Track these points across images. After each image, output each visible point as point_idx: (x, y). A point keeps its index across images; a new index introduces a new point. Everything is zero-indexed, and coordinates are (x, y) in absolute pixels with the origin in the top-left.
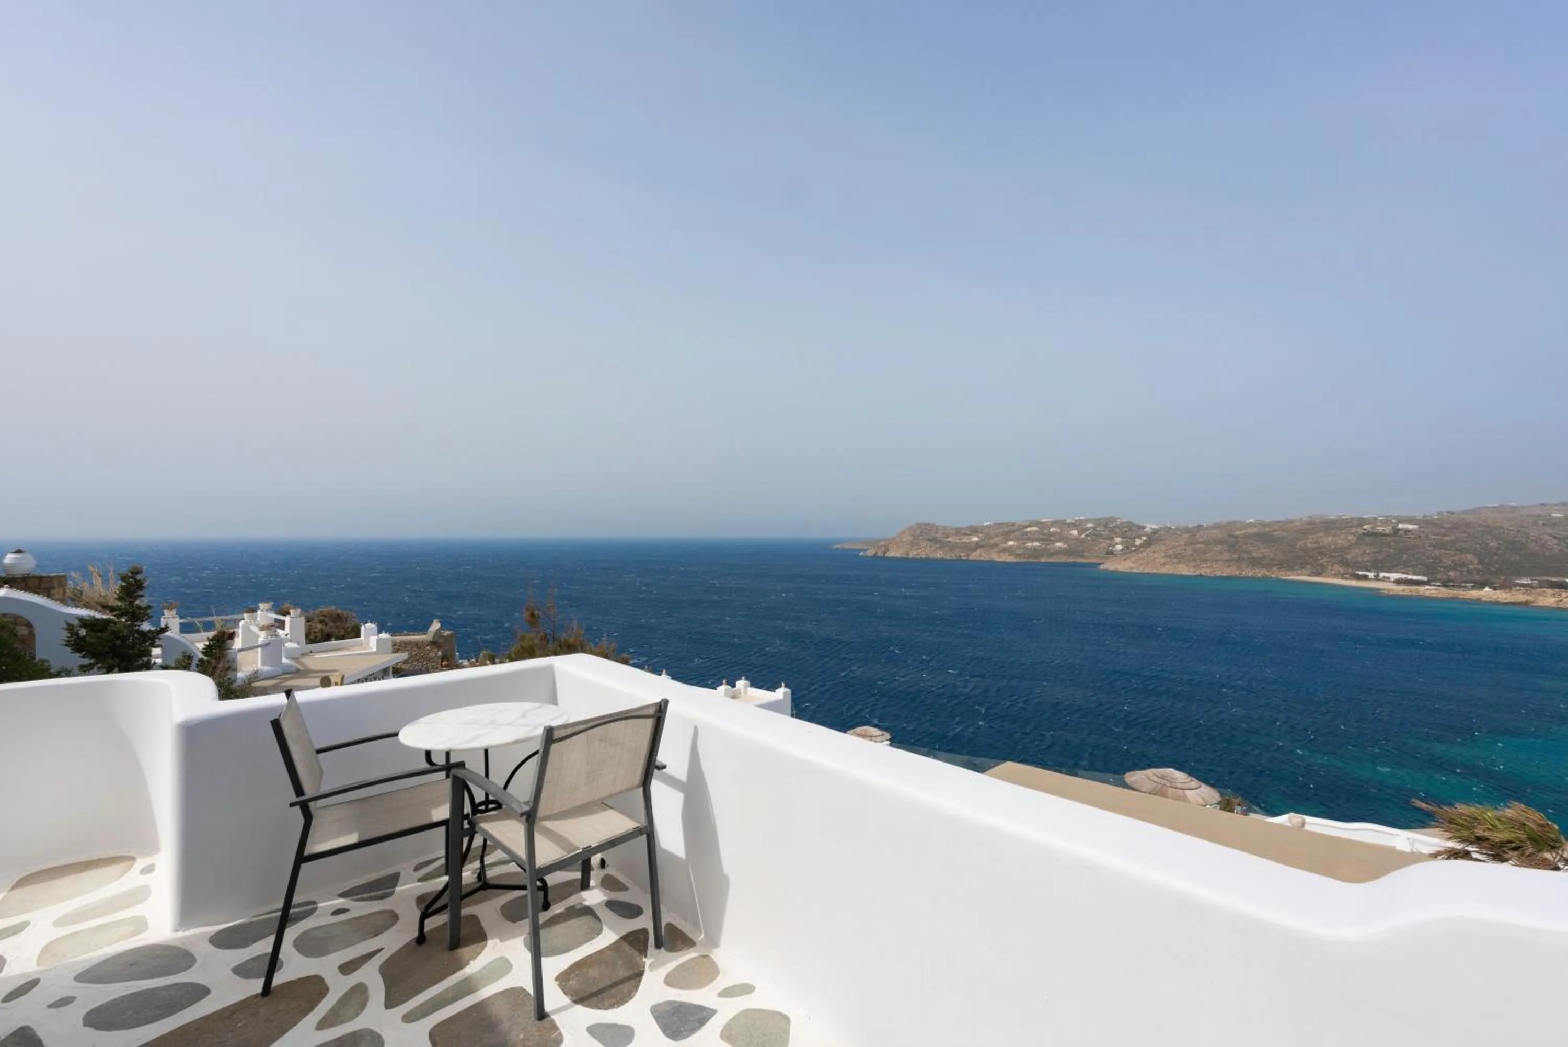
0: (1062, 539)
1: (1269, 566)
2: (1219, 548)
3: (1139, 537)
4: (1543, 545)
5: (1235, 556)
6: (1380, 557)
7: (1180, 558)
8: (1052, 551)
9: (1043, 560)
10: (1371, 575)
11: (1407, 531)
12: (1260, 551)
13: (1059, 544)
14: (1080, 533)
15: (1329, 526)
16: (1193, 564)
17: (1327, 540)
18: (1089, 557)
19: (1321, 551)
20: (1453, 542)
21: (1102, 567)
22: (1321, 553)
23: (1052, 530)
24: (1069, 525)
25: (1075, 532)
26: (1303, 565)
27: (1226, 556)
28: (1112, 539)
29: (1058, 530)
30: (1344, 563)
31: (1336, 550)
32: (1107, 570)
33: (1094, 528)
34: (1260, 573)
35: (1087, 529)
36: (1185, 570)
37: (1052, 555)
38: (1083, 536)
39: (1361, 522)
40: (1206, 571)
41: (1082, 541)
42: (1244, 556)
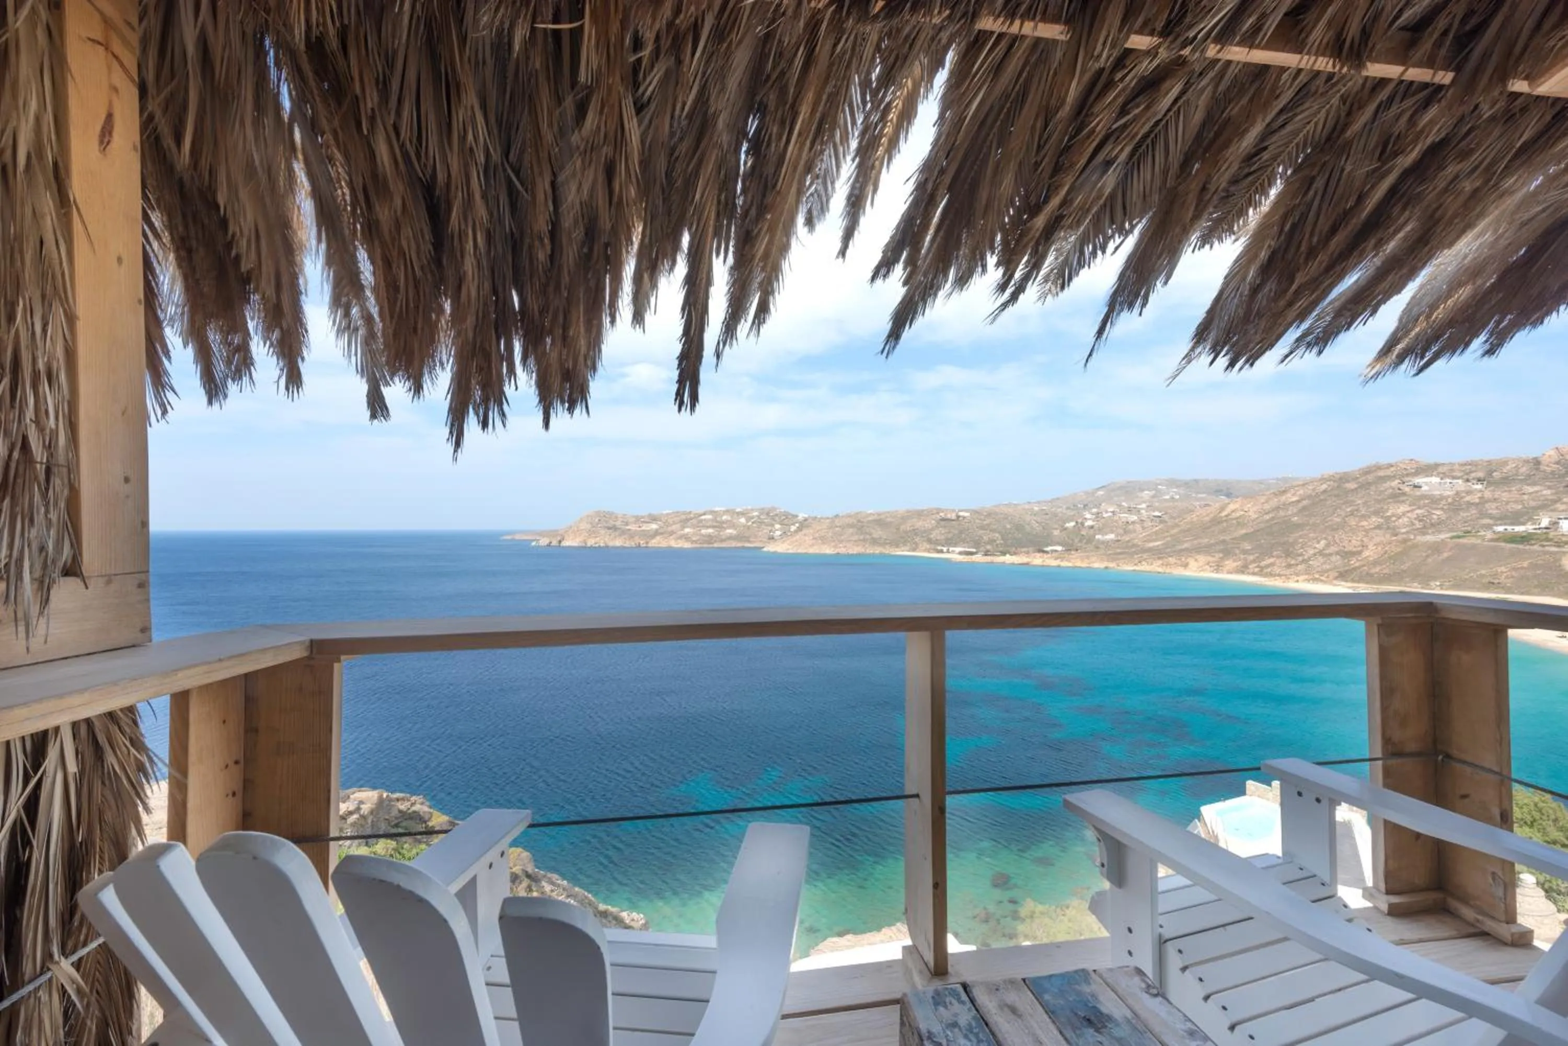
0: (733, 526)
1: (883, 544)
2: (851, 530)
3: (793, 524)
4: (1032, 528)
5: (862, 537)
6: (950, 536)
7: (823, 540)
8: (724, 537)
9: (716, 545)
10: (945, 549)
11: (964, 518)
12: (878, 533)
13: (729, 531)
14: (747, 521)
15: (920, 514)
16: (833, 544)
17: (919, 524)
18: (754, 542)
19: (915, 532)
20: (988, 525)
21: (765, 549)
22: (916, 534)
23: (724, 518)
24: (738, 513)
25: (743, 520)
26: (905, 544)
27: (856, 538)
28: (773, 525)
29: (729, 518)
30: (930, 541)
31: (925, 531)
32: (768, 552)
33: (759, 517)
34: (878, 550)
35: (753, 518)
36: (828, 550)
37: (722, 541)
38: (750, 523)
39: (939, 511)
40: (842, 551)
41: (749, 528)
42: (868, 537)
